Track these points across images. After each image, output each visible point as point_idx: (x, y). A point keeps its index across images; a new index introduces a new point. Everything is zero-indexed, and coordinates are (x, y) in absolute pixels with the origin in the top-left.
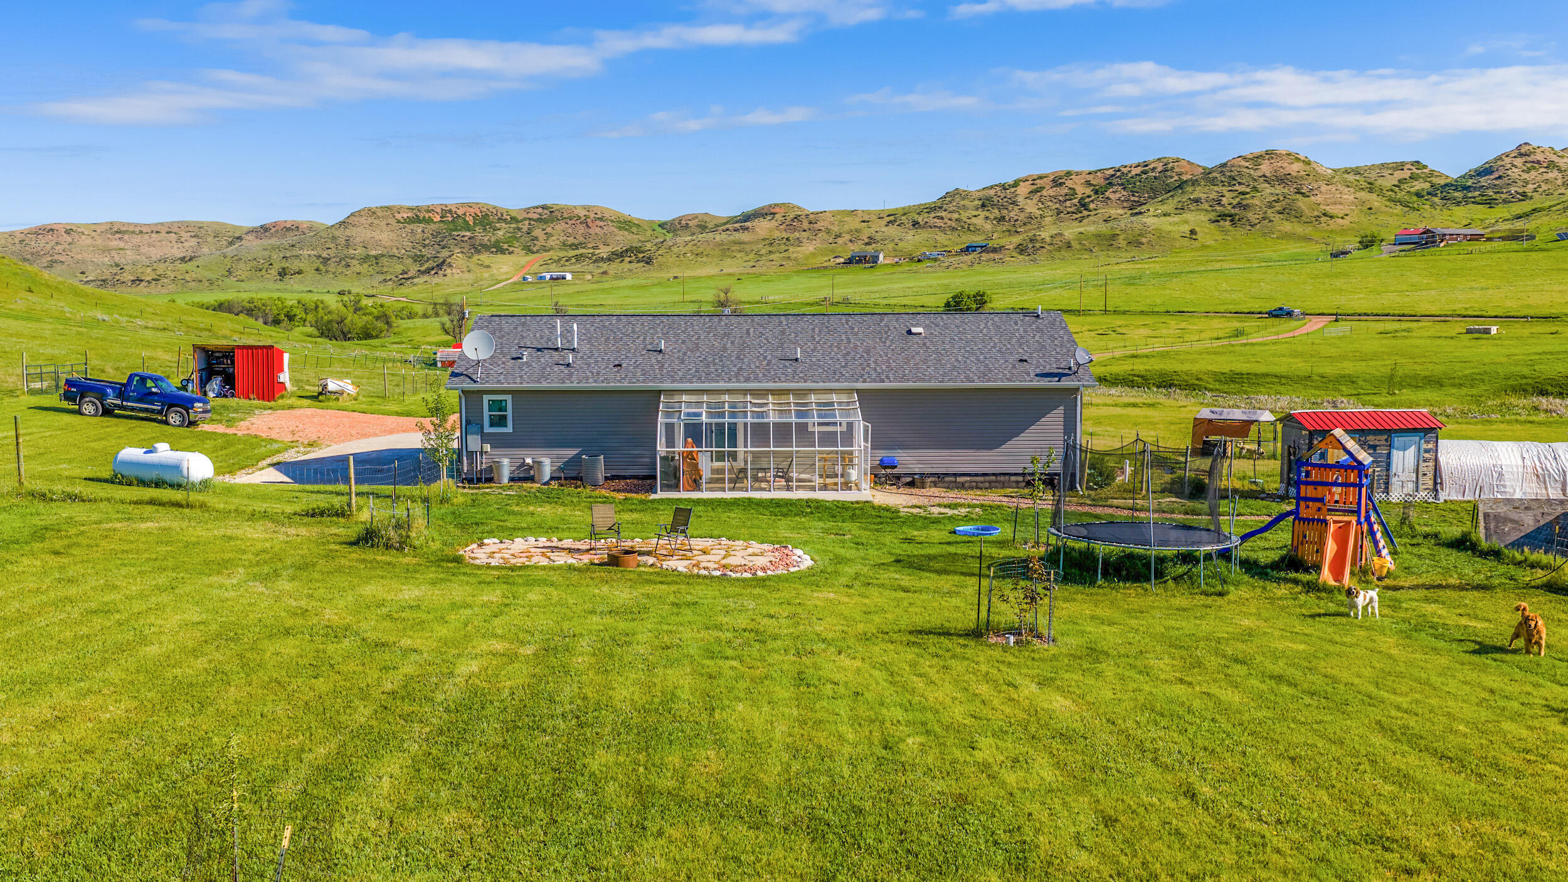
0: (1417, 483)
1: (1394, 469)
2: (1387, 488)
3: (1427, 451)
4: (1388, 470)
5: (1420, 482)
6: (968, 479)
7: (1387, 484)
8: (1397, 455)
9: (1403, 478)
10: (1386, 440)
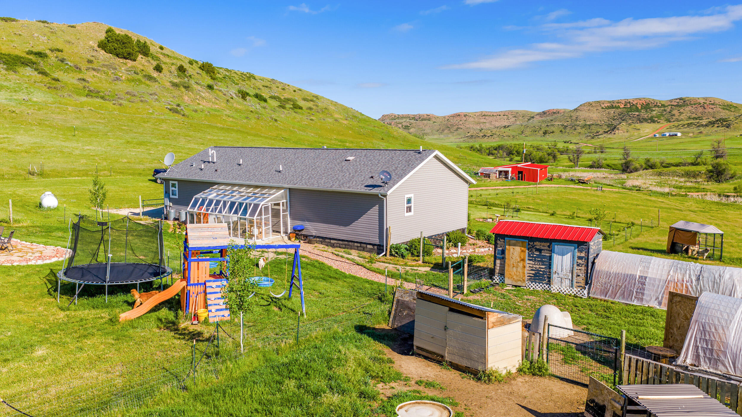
0: (572, 281)
1: (554, 268)
2: (549, 281)
3: (580, 258)
4: (550, 268)
5: (575, 281)
6: (336, 241)
7: (549, 278)
8: (556, 258)
9: (561, 276)
10: (549, 247)
